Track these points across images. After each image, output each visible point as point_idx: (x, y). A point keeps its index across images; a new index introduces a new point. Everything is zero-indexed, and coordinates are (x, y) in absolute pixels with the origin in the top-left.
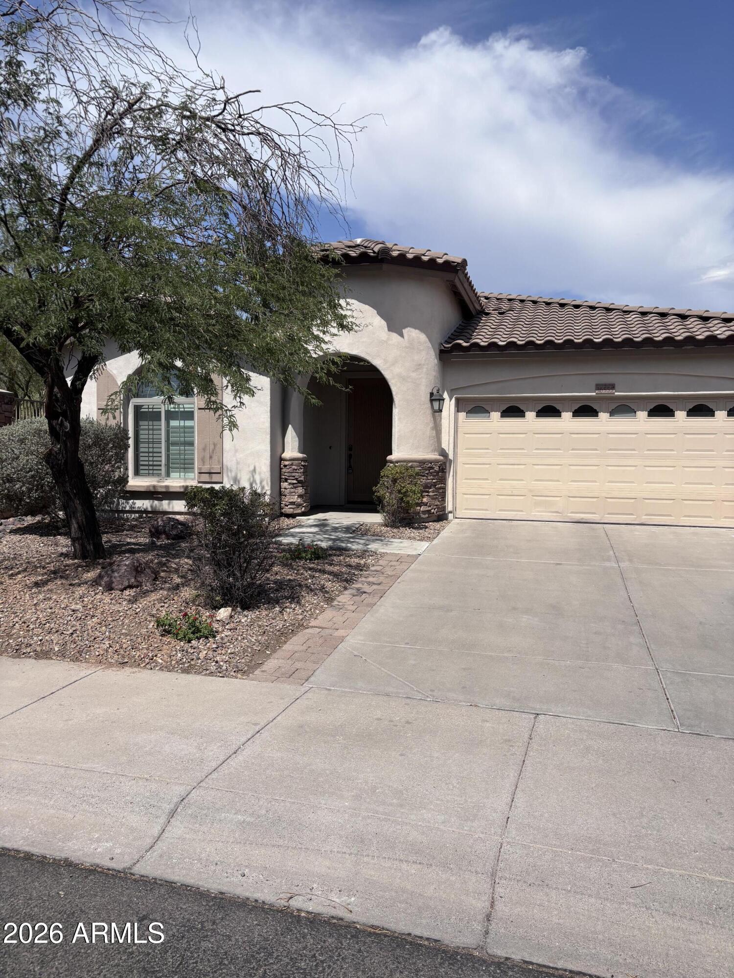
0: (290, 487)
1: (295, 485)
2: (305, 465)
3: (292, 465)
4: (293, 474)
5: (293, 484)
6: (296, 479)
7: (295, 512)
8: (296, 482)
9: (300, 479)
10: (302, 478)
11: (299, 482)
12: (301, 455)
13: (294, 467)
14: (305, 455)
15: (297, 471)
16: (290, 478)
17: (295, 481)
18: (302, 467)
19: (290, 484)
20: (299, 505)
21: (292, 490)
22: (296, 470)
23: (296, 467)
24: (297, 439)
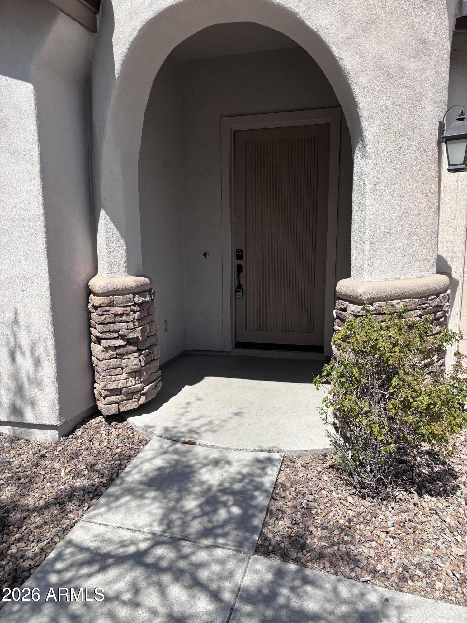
0: (108, 355)
1: (120, 351)
2: (144, 302)
3: (110, 304)
4: (115, 327)
5: (116, 348)
6: (123, 337)
7: (122, 410)
8: (124, 343)
9: (130, 336)
10: (137, 334)
11: (130, 342)
12: (132, 281)
13: (114, 310)
14: (144, 280)
15: (125, 318)
16: (107, 335)
17: (119, 342)
18: (136, 308)
19: (107, 349)
20: (132, 394)
21: (113, 362)
22: (121, 315)
23: (119, 310)
24: (122, 243)
